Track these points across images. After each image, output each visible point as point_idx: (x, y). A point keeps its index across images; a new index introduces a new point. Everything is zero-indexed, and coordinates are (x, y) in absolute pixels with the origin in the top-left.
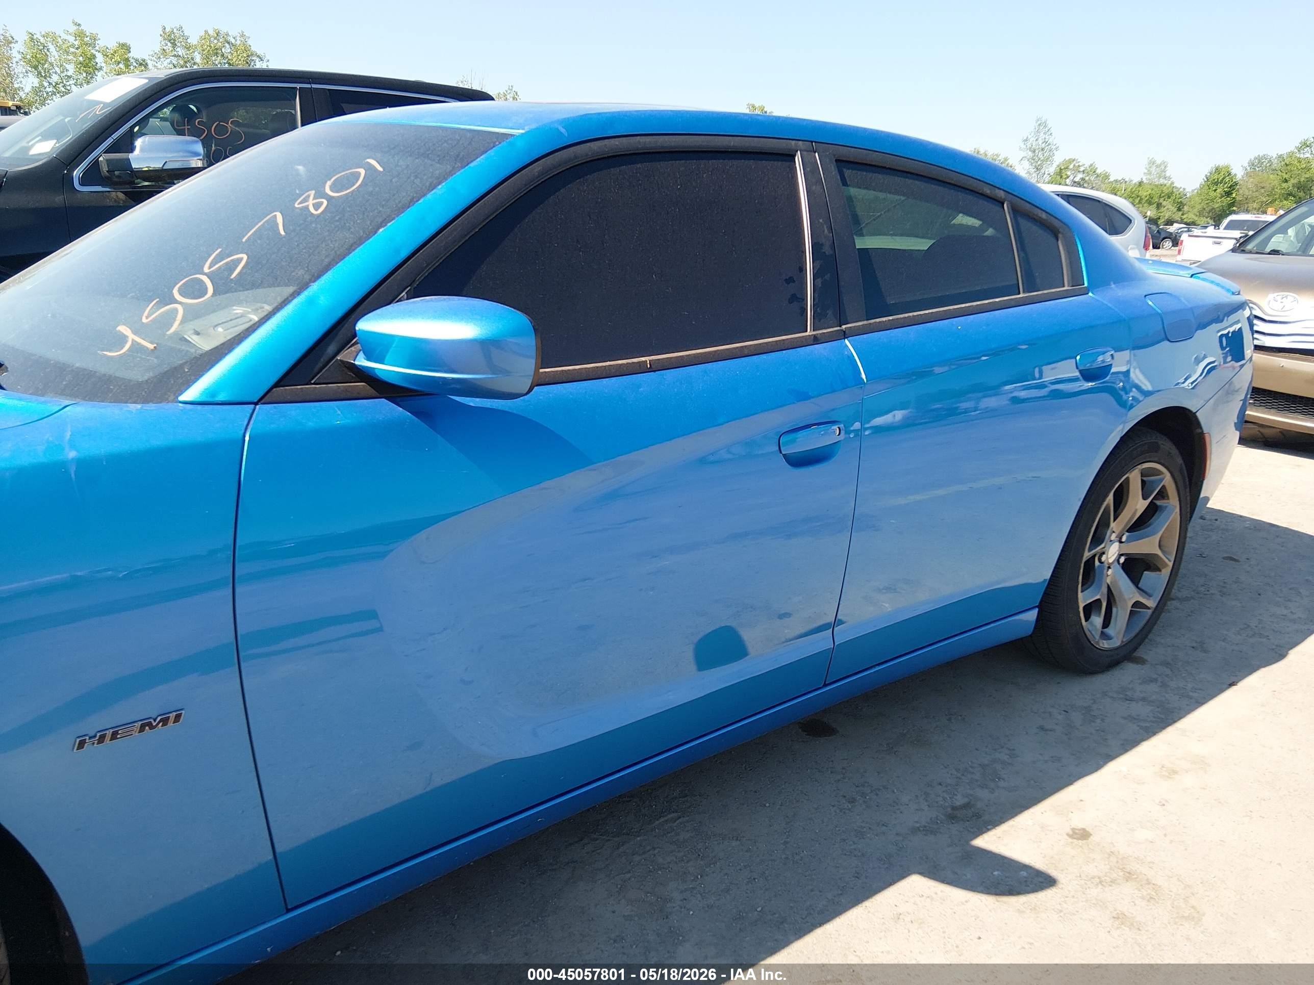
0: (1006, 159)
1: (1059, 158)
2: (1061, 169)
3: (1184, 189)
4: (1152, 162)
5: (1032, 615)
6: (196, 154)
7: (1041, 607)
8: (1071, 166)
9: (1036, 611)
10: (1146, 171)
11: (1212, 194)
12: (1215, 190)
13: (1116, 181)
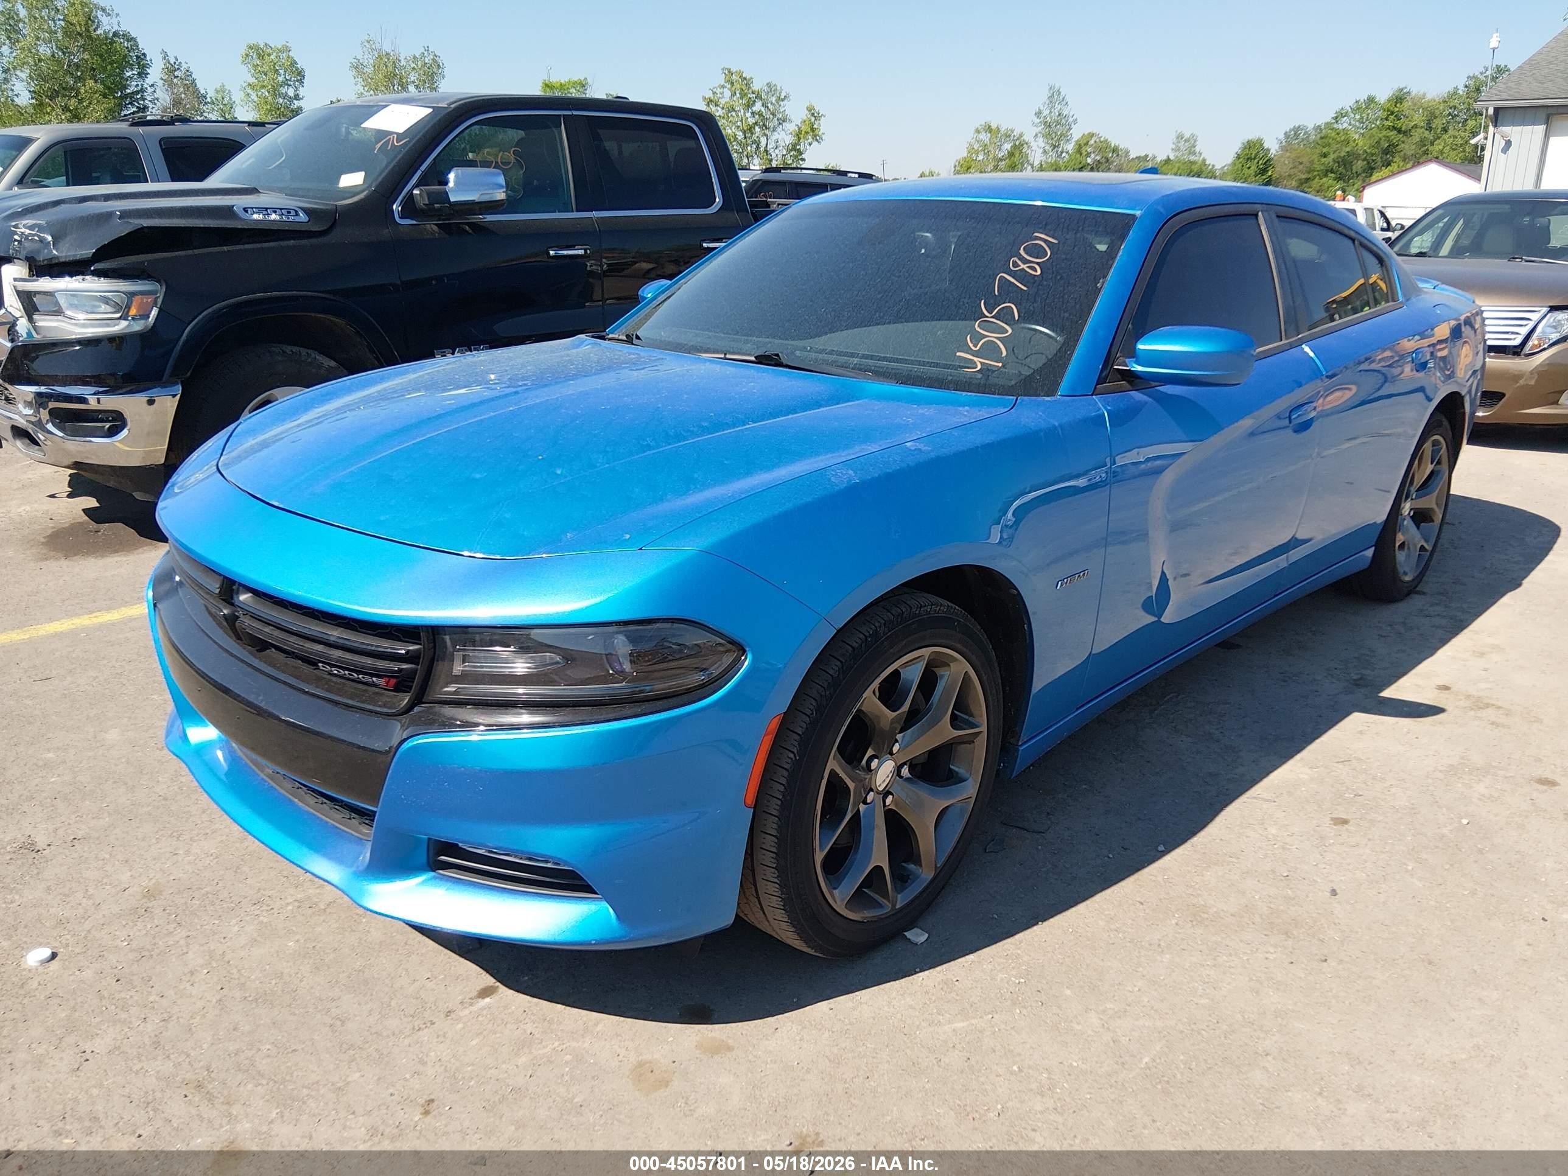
0: (1021, 135)
1: (1077, 133)
2: (1080, 145)
3: (1213, 166)
4: (1180, 137)
5: (1370, 553)
6: (500, 186)
7: (1376, 545)
8: (1092, 142)
9: (1373, 549)
10: (1174, 147)
11: (1246, 171)
12: (1249, 168)
13: (1138, 158)
